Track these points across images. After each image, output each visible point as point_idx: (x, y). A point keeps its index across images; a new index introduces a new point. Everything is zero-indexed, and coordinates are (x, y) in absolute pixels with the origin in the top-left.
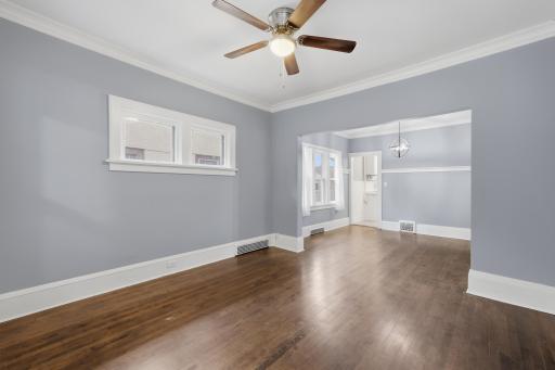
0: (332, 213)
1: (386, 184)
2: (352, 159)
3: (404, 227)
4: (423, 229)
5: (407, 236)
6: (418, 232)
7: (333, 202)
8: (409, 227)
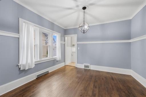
0: (54, 62)
1: (79, 48)
2: (66, 38)
3: (85, 66)
4: (93, 67)
5: (87, 70)
6: (91, 69)
7: (56, 57)
8: (88, 67)
